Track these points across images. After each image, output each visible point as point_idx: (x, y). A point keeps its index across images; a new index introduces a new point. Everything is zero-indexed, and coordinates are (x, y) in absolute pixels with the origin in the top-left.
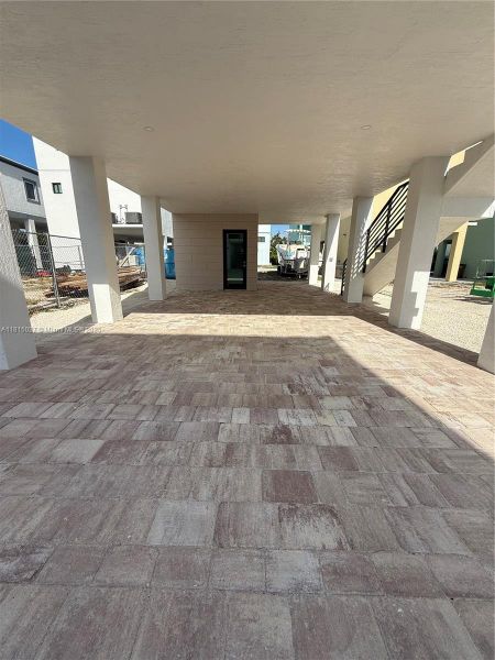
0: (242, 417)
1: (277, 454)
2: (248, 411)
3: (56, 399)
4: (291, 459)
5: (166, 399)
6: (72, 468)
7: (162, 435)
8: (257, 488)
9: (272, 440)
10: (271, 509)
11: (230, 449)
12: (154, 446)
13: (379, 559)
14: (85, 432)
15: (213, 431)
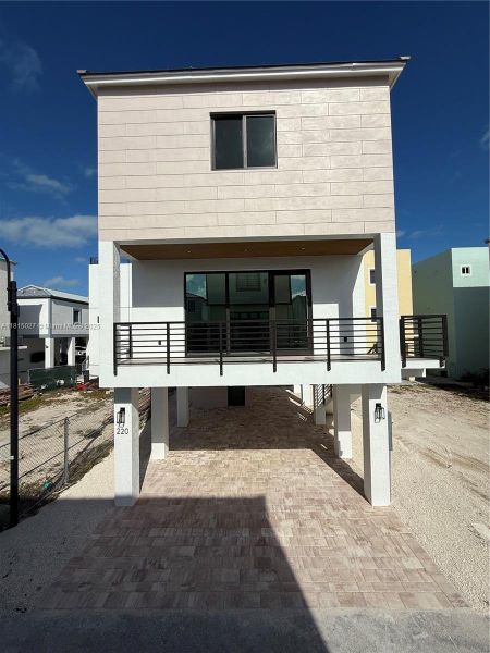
0: (246, 533)
1: (259, 551)
2: (247, 529)
3: (165, 525)
4: (264, 553)
5: (213, 524)
6: (187, 558)
7: (216, 543)
8: (252, 562)
9: (258, 545)
10: (256, 571)
11: (242, 549)
12: (214, 548)
13: (285, 583)
14: (185, 543)
15: (235, 542)
